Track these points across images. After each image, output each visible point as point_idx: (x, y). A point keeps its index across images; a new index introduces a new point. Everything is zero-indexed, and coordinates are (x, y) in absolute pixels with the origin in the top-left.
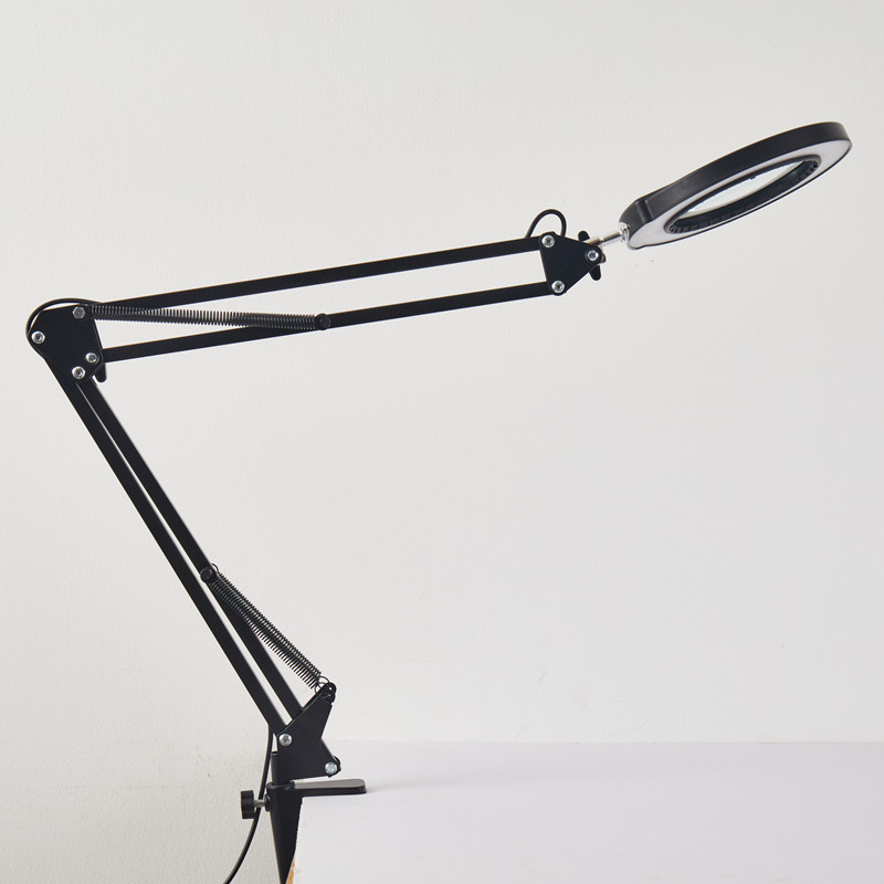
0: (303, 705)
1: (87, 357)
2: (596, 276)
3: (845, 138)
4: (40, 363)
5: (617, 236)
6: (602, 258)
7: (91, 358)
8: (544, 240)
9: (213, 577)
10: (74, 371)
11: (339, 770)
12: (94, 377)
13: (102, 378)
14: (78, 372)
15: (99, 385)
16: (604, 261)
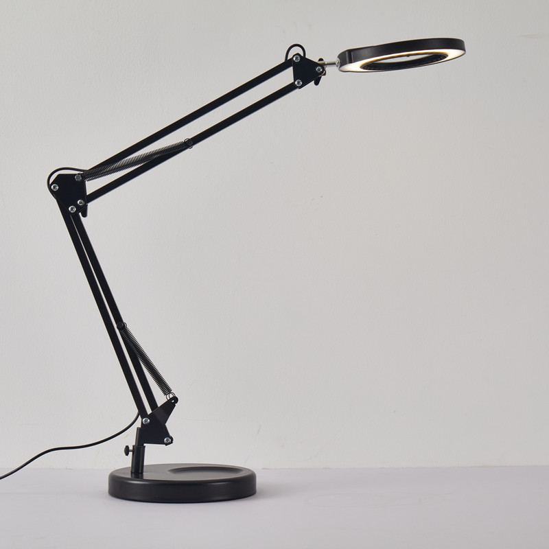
0: (159, 405)
1: (78, 202)
2: (317, 83)
3: (463, 49)
4: (53, 202)
5: (334, 64)
6: (323, 73)
7: (80, 203)
8: (294, 59)
9: (123, 327)
10: (70, 209)
11: (172, 442)
12: (80, 214)
13: (85, 215)
14: (72, 209)
15: (82, 218)
16: (325, 74)
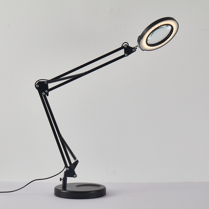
0: (72, 163)
1: (46, 91)
8: (125, 46)
10: (43, 93)
11: (76, 177)
13: (48, 95)
14: (44, 94)
